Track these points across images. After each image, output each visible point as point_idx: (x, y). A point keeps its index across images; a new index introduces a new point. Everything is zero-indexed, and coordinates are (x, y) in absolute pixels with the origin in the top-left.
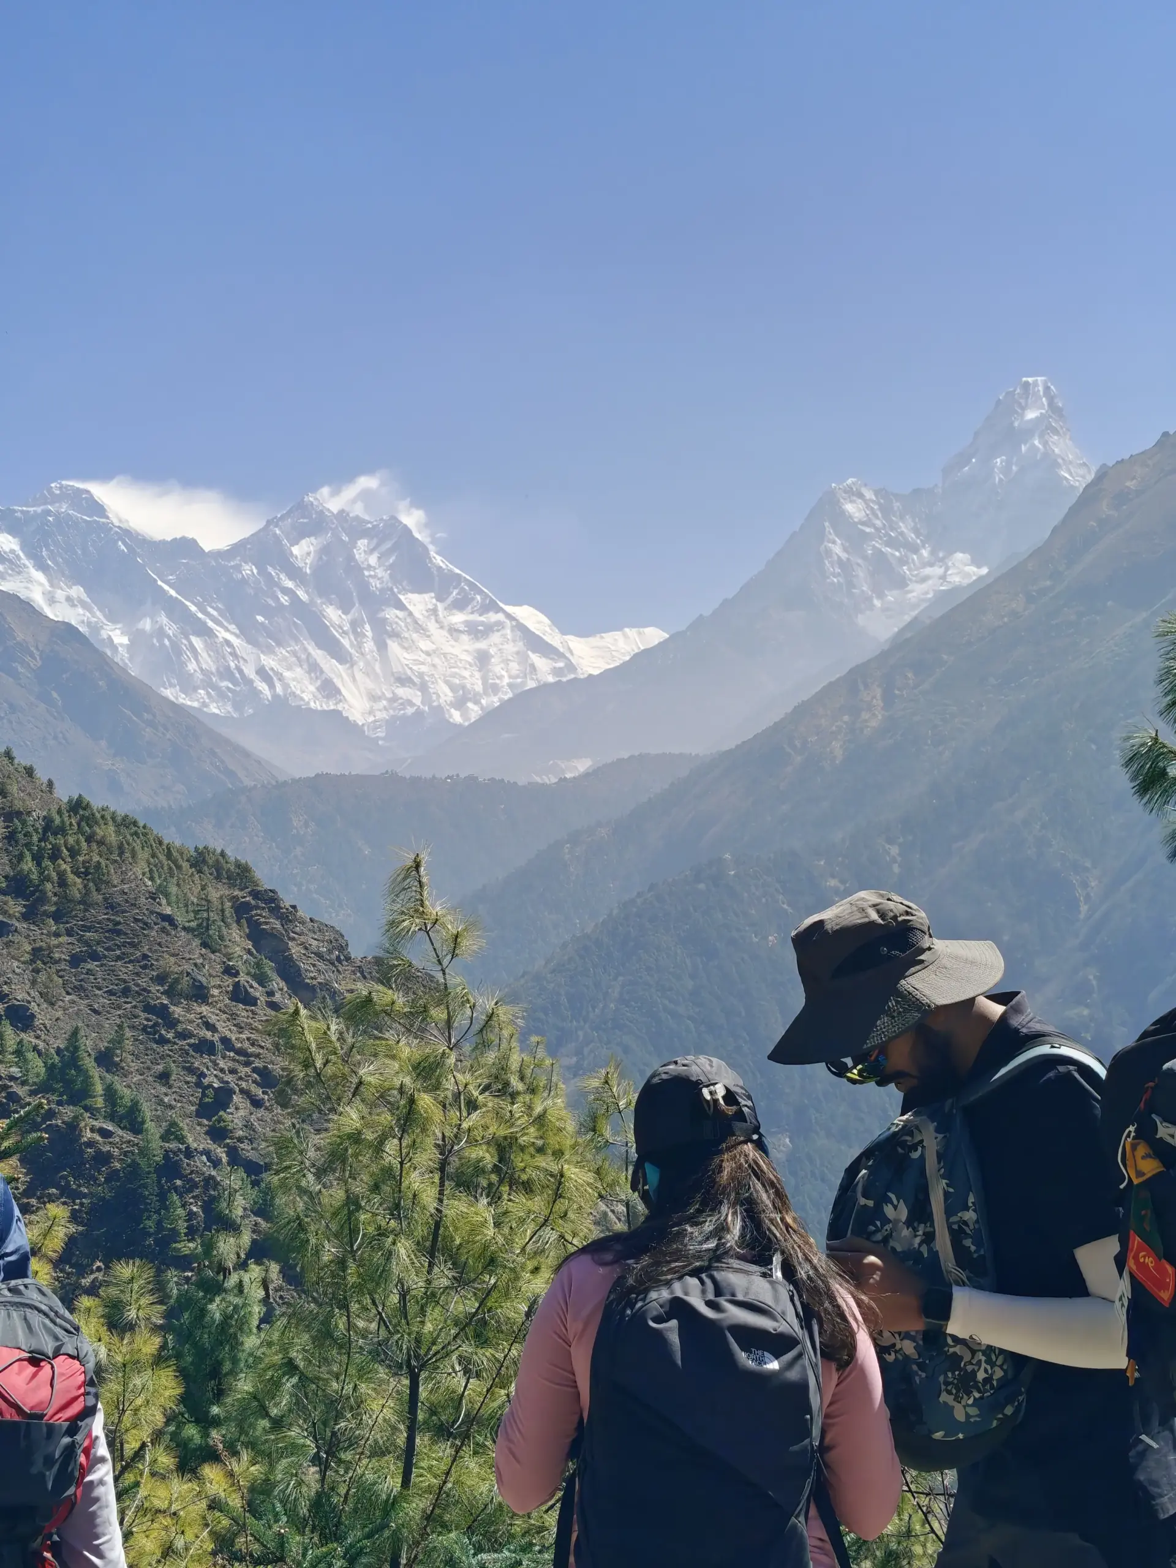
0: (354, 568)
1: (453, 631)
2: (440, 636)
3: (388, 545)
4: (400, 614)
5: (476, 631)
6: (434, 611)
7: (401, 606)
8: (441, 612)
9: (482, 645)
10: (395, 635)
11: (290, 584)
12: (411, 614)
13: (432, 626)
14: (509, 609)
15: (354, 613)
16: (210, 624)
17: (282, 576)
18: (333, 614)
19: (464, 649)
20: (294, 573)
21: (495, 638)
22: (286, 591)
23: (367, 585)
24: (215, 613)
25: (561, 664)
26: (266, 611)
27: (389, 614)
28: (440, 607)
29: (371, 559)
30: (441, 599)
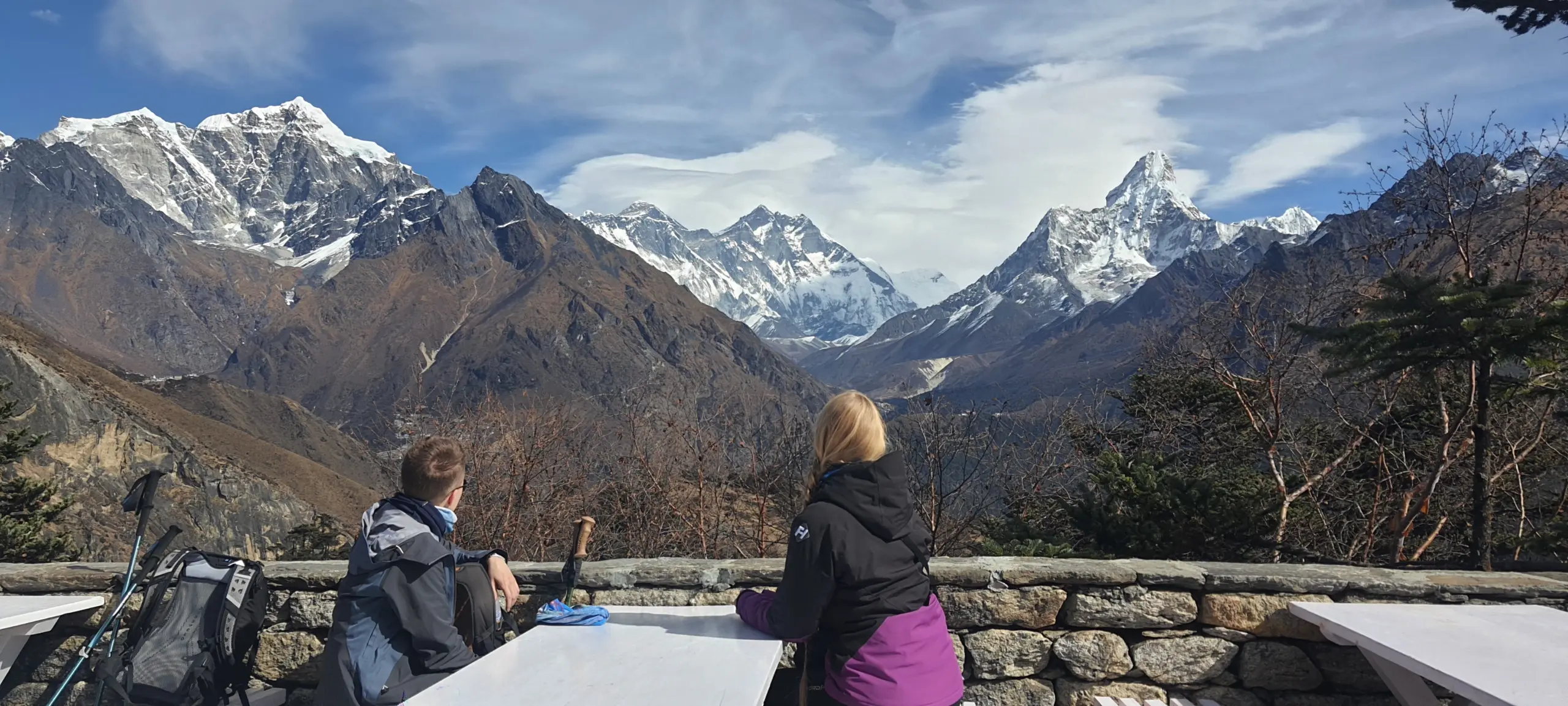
0: (784, 242)
1: (833, 272)
2: (827, 276)
3: (800, 229)
4: (807, 263)
5: (844, 272)
6: (823, 262)
7: (806, 259)
8: (828, 263)
9: (848, 278)
10: (804, 275)
11: (752, 250)
12: (811, 264)
13: (823, 269)
14: (862, 261)
15: (784, 264)
16: (716, 272)
17: (749, 246)
18: (773, 264)
20: (756, 244)
21: (854, 275)
22: (751, 253)
23: (790, 249)
24: (717, 266)
25: (887, 288)
26: (742, 264)
27: (801, 264)
28: (827, 259)
29: (792, 236)
30: (826, 255)
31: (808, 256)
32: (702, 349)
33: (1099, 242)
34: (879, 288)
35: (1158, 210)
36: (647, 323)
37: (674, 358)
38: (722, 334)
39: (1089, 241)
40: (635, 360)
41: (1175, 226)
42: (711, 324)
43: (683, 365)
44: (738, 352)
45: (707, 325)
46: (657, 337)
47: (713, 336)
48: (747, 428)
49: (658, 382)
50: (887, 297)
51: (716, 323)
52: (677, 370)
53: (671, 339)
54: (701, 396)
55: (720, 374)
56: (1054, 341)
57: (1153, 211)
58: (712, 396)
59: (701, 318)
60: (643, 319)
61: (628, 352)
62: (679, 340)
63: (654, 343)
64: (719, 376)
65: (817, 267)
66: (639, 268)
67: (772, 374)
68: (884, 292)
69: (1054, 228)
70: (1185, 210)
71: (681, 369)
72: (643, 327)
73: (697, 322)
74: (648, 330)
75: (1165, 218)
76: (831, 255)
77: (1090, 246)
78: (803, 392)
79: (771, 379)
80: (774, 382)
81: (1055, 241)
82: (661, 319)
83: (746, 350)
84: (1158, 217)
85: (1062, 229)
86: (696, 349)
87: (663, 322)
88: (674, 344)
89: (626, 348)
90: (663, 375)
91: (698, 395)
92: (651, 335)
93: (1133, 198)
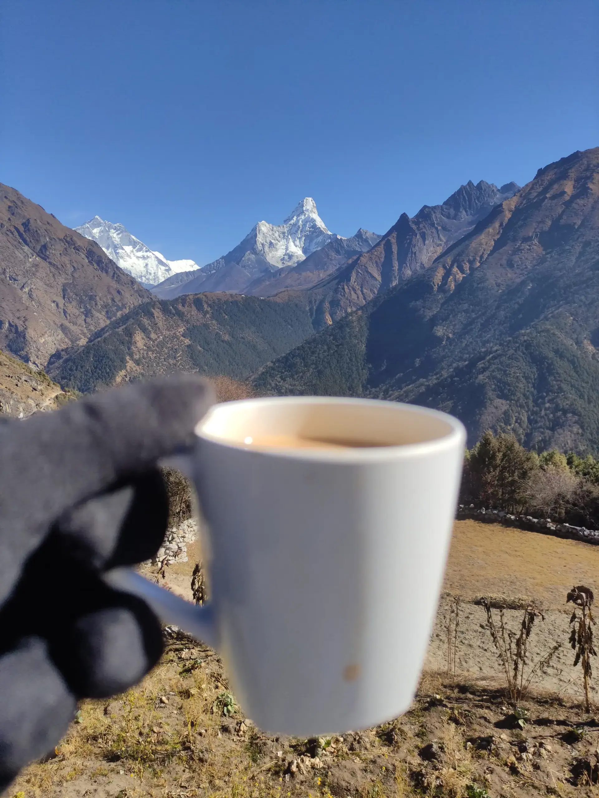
1: (138, 257)
2: (134, 259)
3: (119, 232)
4: (124, 251)
5: (144, 258)
6: (132, 251)
7: (123, 249)
8: (134, 252)
9: (146, 261)
10: (122, 257)
12: (126, 252)
13: (132, 255)
14: (154, 252)
19: (142, 263)
21: (149, 260)
23: (113, 242)
27: (120, 251)
28: (134, 250)
29: (115, 235)
30: (134, 248)
31: (124, 247)
32: (65, 252)
33: (281, 243)
34: (163, 268)
35: (310, 228)
36: (25, 232)
37: (45, 256)
38: (79, 246)
39: (277, 242)
40: (16, 252)
41: (317, 236)
42: (71, 239)
43: (52, 261)
44: (90, 258)
45: (68, 239)
46: (32, 241)
47: (73, 246)
48: (99, 304)
49: (34, 269)
50: (167, 273)
51: (74, 238)
52: (47, 263)
53: (43, 244)
54: (65, 282)
55: (79, 269)
56: (268, 283)
57: (307, 229)
58: (73, 282)
59: (64, 235)
60: (22, 229)
61: (10, 246)
62: (49, 245)
63: (30, 244)
64: (78, 271)
65: (129, 254)
66: (19, 198)
67: (114, 274)
68: (166, 270)
69: (259, 233)
70: (322, 229)
71: (50, 263)
72: (22, 234)
73: (62, 237)
74: (25, 236)
75: (313, 232)
76: (137, 248)
77: (276, 244)
78: (135, 286)
79: (113, 276)
80: (115, 279)
81: (260, 240)
82: (35, 229)
83: (96, 257)
84: (310, 231)
85: (264, 234)
86: (61, 252)
87: (36, 231)
88: (45, 247)
89: (9, 244)
90: (37, 265)
91: (63, 281)
92: (28, 239)
93: (298, 221)
